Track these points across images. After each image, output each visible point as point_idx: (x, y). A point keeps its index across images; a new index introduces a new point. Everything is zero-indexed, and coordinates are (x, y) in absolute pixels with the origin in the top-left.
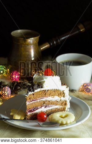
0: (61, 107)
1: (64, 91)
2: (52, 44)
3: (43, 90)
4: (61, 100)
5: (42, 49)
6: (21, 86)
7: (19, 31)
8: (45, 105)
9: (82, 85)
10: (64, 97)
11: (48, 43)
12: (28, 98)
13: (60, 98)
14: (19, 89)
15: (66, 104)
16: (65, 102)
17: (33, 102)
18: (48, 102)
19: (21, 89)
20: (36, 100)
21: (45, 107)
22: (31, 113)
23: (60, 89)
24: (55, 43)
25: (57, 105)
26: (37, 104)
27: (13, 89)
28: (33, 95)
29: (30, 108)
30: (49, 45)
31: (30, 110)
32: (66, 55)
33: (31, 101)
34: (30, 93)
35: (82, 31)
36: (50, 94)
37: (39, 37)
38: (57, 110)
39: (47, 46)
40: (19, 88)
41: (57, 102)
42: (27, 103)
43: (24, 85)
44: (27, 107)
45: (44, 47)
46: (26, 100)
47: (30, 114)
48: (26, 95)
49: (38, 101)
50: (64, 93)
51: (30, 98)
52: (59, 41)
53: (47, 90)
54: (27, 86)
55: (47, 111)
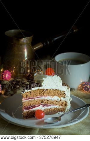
0: (61, 107)
1: (65, 91)
2: (45, 44)
3: (42, 89)
4: (61, 101)
5: (35, 49)
6: (20, 85)
7: (13, 31)
8: (43, 104)
9: (81, 84)
10: (64, 97)
11: (41, 43)
12: (24, 96)
13: (60, 98)
14: (18, 88)
15: (66, 105)
16: (65, 103)
17: (30, 100)
18: (47, 101)
19: (20, 88)
20: (33, 98)
21: (43, 106)
22: (28, 110)
23: (60, 89)
24: (48, 43)
25: (56, 105)
26: (34, 103)
27: (13, 88)
28: (30, 92)
29: (26, 106)
30: (42, 45)
31: (27, 107)
32: (65, 54)
33: (28, 99)
34: (26, 91)
35: (76, 31)
36: (49, 94)
37: (32, 37)
38: (56, 110)
39: (40, 46)
40: (18, 86)
41: (57, 102)
42: (24, 100)
43: (23, 83)
44: (23, 105)
45: (37, 47)
46: (22, 97)
47: (26, 112)
48: (22, 92)
49: (36, 99)
50: (64, 93)
51: (27, 96)
52: (52, 41)
53: (46, 90)
54: (26, 85)
55: (45, 110)
